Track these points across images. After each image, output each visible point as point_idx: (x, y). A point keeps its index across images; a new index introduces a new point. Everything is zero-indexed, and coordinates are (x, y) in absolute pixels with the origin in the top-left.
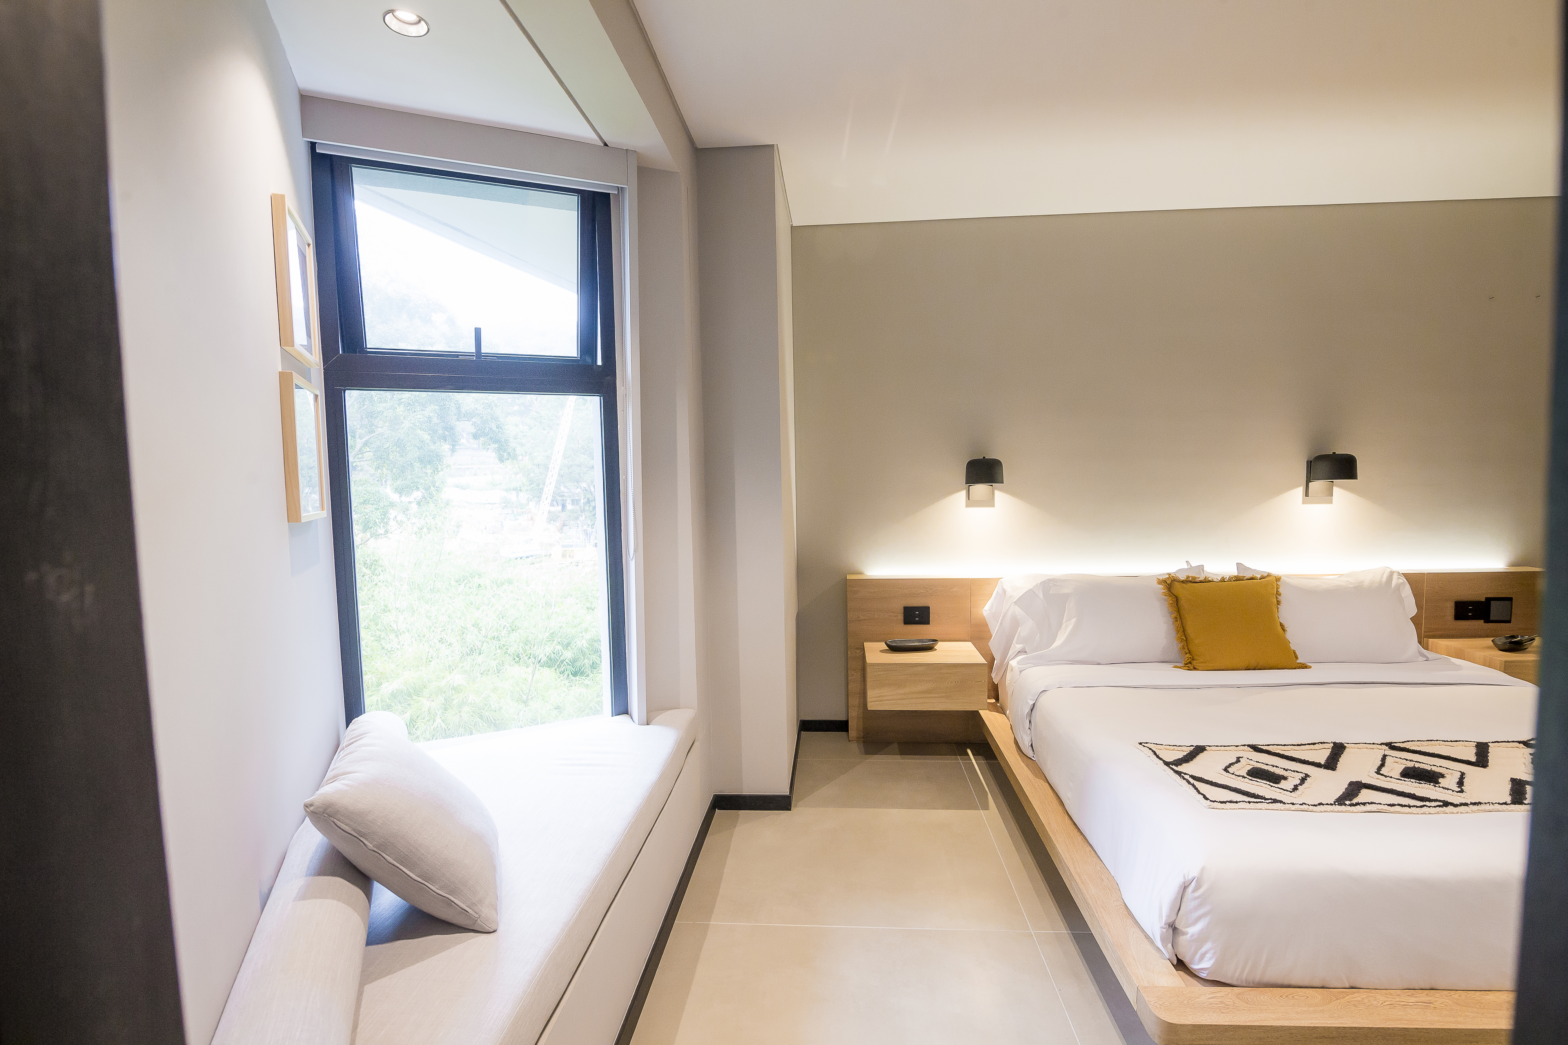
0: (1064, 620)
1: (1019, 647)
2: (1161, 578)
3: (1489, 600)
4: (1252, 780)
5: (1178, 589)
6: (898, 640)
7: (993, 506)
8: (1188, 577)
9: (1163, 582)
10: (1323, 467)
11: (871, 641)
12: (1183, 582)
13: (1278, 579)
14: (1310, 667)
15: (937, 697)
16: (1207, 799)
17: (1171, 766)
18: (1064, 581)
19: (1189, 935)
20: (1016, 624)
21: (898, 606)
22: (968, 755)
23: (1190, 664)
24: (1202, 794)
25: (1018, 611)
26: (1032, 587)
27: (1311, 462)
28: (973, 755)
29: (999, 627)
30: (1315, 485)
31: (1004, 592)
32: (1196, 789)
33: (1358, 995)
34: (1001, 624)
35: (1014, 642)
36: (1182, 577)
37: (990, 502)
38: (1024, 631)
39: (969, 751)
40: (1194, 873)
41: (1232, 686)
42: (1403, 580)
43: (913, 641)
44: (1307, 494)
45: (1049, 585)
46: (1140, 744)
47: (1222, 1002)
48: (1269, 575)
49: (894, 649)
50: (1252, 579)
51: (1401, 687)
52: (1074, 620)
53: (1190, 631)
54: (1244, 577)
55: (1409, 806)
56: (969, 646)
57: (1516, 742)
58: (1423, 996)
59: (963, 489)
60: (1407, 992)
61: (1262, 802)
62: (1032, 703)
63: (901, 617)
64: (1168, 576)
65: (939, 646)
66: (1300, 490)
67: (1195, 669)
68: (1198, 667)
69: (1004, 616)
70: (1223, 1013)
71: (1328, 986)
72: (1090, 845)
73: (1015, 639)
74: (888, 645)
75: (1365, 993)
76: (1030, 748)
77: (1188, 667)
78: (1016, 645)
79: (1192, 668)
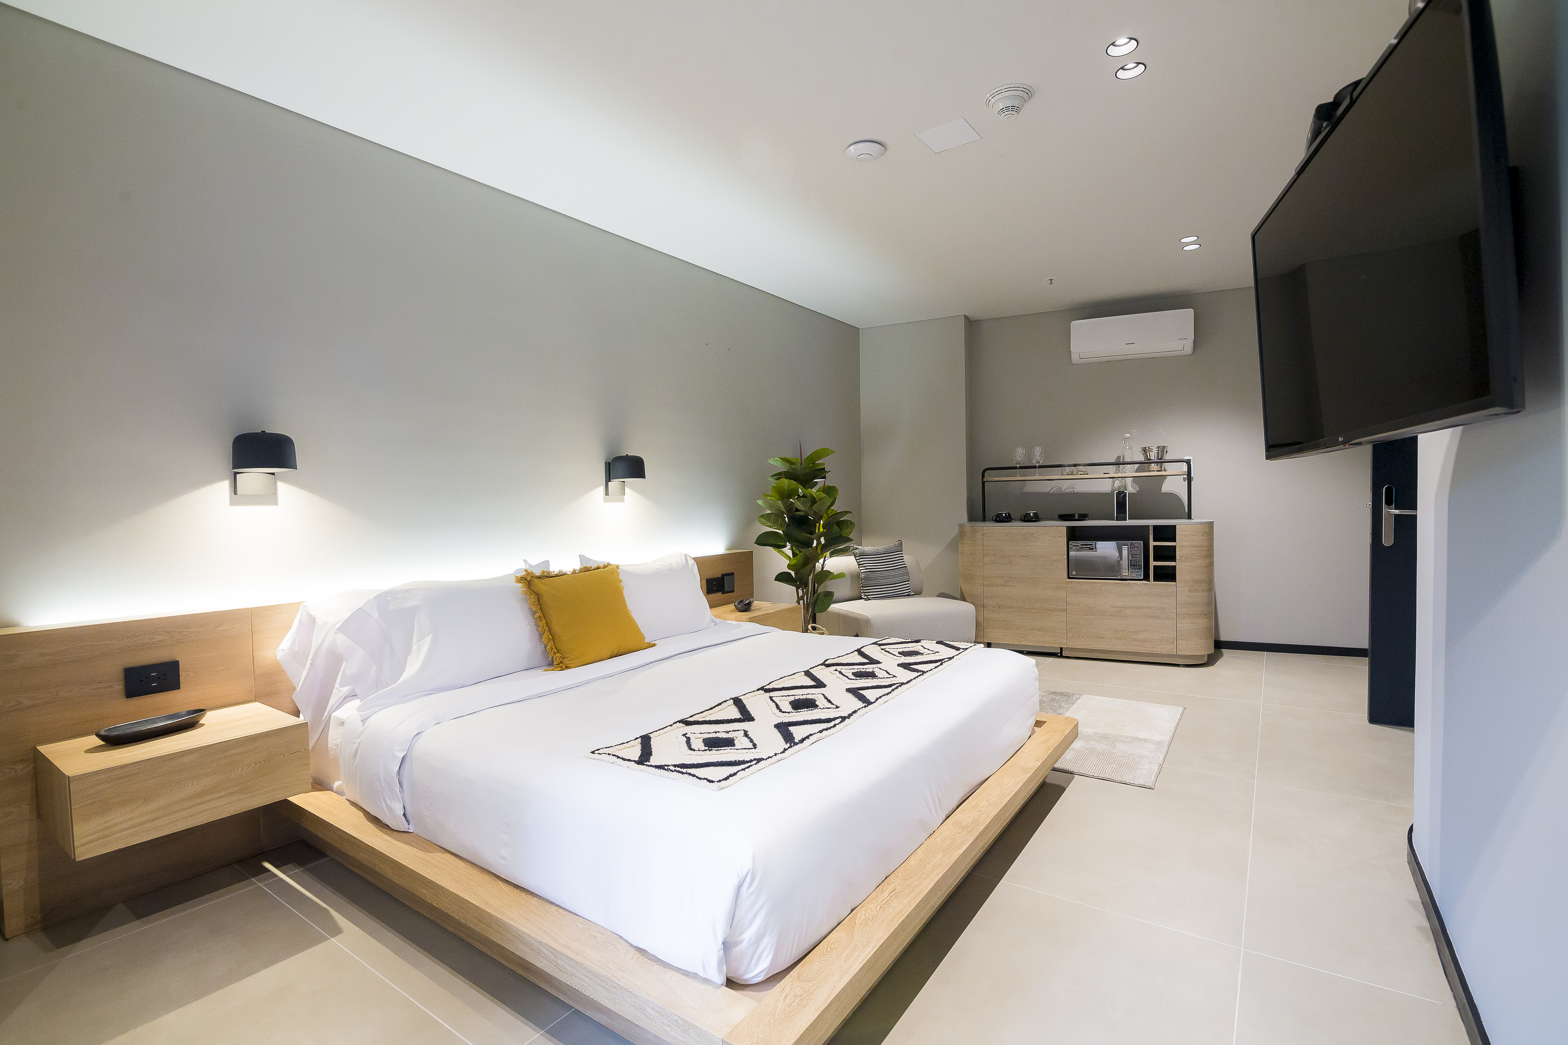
0: (414, 640)
1: (345, 690)
2: (519, 575)
3: (723, 575)
4: (718, 750)
5: (539, 585)
6: (122, 725)
7: (275, 503)
8: (543, 572)
9: (522, 579)
10: (620, 467)
11: (50, 742)
12: (539, 577)
13: (618, 567)
14: (654, 645)
15: (224, 796)
16: (712, 782)
17: (645, 763)
18: (407, 590)
19: (745, 943)
20: (335, 660)
21: (113, 669)
22: (268, 870)
23: (563, 666)
24: (704, 779)
25: (341, 639)
26: (361, 605)
27: (609, 463)
28: (277, 867)
29: (310, 670)
30: (614, 484)
31: (313, 620)
32: (694, 776)
33: (860, 914)
34: (312, 664)
35: (337, 685)
36: (538, 573)
37: (270, 498)
38: (347, 669)
39: (267, 865)
40: (748, 866)
41: (604, 677)
42: (693, 561)
43: (154, 721)
44: (607, 493)
45: (384, 600)
46: (593, 752)
47: (795, 996)
48: (609, 564)
49: (114, 741)
50: (598, 568)
51: (714, 648)
52: (428, 639)
53: (556, 629)
54: (592, 567)
55: (826, 729)
56: (256, 708)
57: (819, 665)
58: (888, 888)
59: (223, 479)
60: (879, 890)
61: (751, 766)
62: (401, 755)
63: (119, 687)
64: (525, 573)
65: (208, 718)
66: (602, 489)
67: (567, 668)
68: (570, 665)
69: (316, 654)
70: (805, 1007)
71: (841, 921)
72: (552, 903)
73: (338, 680)
74: (102, 737)
75: (862, 910)
76: (403, 818)
77: (561, 667)
78: (341, 689)
79: (564, 667)
